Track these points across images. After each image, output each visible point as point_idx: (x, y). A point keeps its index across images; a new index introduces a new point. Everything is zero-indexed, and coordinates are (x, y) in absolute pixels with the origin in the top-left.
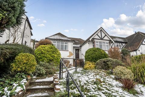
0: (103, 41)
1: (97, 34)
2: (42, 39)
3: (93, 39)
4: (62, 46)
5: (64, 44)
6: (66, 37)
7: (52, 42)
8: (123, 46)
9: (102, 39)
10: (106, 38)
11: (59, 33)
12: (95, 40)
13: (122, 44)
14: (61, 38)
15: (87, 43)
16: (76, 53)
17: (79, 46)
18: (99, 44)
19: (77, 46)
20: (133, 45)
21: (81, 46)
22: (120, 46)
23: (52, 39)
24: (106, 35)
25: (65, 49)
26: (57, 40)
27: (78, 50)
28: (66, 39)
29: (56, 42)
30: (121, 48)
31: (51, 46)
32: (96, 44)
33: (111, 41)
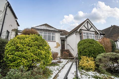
0: (89, 32)
1: (84, 26)
2: (26, 28)
3: (80, 29)
4: (49, 37)
5: (51, 35)
6: (53, 27)
7: (39, 32)
8: (101, 38)
9: (88, 30)
10: (92, 29)
11: (46, 24)
12: (82, 31)
13: (101, 35)
14: (48, 29)
15: (74, 34)
16: (62, 43)
17: (64, 37)
18: (86, 35)
19: (63, 37)
20: (112, 37)
21: (66, 37)
22: (99, 37)
23: (39, 29)
24: (92, 27)
25: (52, 40)
26: (44, 30)
27: (64, 40)
28: (53, 29)
29: (43, 32)
30: (100, 39)
31: (37, 36)
32: (83, 35)
33: (96, 32)
